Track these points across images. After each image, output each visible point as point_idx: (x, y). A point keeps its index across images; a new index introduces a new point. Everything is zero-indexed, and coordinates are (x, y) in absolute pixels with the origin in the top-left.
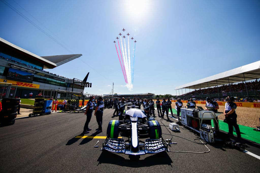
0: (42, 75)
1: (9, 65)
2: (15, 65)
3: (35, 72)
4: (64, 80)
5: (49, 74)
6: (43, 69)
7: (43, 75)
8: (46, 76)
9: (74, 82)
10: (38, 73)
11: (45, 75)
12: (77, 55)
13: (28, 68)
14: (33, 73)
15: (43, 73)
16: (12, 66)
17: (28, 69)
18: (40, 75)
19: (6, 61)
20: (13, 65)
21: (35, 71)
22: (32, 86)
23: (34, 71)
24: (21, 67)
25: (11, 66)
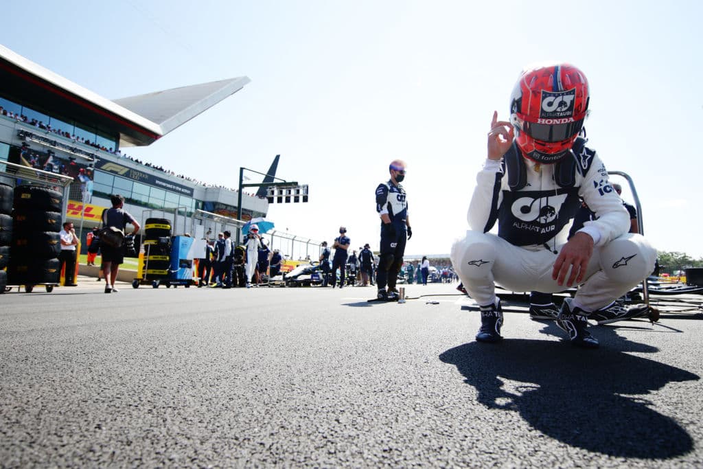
0: (116, 173)
1: (22, 138)
2: (37, 137)
3: (96, 160)
4: (192, 190)
5: (139, 168)
6: (117, 150)
7: (121, 173)
8: (130, 174)
9: (244, 183)
10: (108, 165)
11: (127, 170)
12: (232, 80)
13: (74, 146)
14: (91, 166)
15: (120, 162)
16: (28, 139)
17: (75, 149)
18: (112, 171)
19: (11, 124)
20: (30, 135)
21: (97, 157)
22: (91, 213)
23: (92, 156)
24: (55, 143)
25: (25, 139)
